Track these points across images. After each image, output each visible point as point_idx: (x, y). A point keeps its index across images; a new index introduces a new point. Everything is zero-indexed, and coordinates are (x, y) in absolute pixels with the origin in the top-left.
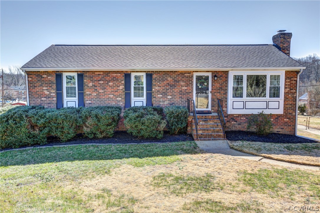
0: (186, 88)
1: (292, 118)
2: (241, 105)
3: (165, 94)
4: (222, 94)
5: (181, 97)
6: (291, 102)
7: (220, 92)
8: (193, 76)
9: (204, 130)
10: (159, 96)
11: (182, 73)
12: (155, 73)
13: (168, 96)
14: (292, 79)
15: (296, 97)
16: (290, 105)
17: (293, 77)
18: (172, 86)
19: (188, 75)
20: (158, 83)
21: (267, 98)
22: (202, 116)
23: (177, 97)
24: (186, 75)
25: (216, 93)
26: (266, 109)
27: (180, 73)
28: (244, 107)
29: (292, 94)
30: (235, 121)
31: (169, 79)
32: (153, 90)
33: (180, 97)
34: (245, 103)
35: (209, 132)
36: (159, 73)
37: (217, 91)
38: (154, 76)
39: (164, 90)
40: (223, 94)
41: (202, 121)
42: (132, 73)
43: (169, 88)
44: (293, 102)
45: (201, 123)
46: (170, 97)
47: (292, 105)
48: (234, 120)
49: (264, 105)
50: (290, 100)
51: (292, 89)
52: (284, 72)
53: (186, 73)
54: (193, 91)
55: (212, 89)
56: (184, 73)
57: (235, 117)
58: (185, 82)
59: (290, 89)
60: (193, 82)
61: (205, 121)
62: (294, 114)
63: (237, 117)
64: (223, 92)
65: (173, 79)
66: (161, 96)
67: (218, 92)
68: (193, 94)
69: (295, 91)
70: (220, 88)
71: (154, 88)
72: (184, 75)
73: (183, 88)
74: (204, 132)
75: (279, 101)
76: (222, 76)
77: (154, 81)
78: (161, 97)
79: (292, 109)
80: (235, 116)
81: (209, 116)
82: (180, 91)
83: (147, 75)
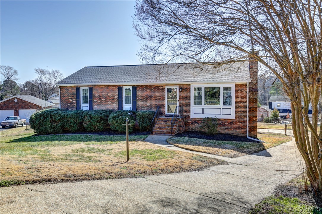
0: (160, 97)
1: (244, 123)
2: (200, 111)
3: (145, 102)
4: (187, 102)
5: (157, 104)
6: (243, 109)
7: (185, 101)
8: (165, 88)
9: (161, 128)
10: (141, 103)
11: (157, 86)
12: (138, 86)
13: (148, 103)
14: (243, 90)
15: (247, 105)
16: (242, 111)
17: (244, 89)
18: (150, 96)
19: (161, 87)
20: (141, 94)
21: (221, 105)
22: (165, 119)
23: (153, 104)
24: (160, 87)
25: (182, 101)
26: (221, 114)
27: (156, 86)
28: (203, 113)
29: (243, 103)
30: (197, 124)
31: (148, 91)
32: (137, 99)
33: (155, 104)
34: (203, 110)
35: (164, 130)
36: (141, 86)
37: (183, 100)
38: (138, 89)
39: (145, 99)
40: (188, 102)
41: (163, 122)
42: (123, 87)
43: (148, 97)
44: (245, 109)
46: (149, 104)
47: (243, 111)
48: (197, 123)
49: (219, 111)
50: (242, 108)
51: (244, 99)
52: (234, 84)
53: (160, 86)
54: (165, 100)
55: (179, 99)
56: (159, 86)
57: (197, 120)
58: (159, 93)
59: (242, 99)
60: (165, 93)
61: (165, 122)
62: (246, 119)
63: (199, 120)
64: (188, 101)
65: (151, 91)
66: (143, 103)
67: (183, 101)
68: (165, 102)
69: (245, 100)
70: (185, 97)
71: (138, 97)
72: (158, 87)
73: (158, 97)
74: (161, 130)
75: (231, 109)
76: (187, 88)
77: (138, 92)
78: (142, 104)
79: (244, 115)
80: (197, 119)
81: (170, 118)
82: (156, 100)
83: (133, 88)
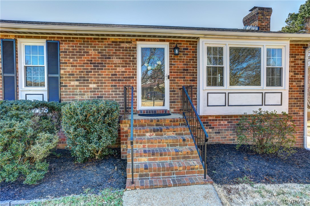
0: (123, 69)
1: (299, 121)
2: (220, 99)
3: (84, 80)
4: (187, 80)
5: (115, 86)
6: (297, 94)
7: (184, 78)
8: (136, 48)
9: (153, 154)
10: (72, 83)
11: (116, 42)
12: (64, 41)
13: (91, 83)
14: (297, 57)
15: (304, 86)
16: (295, 99)
17: (298, 55)
18: (98, 66)
19: (127, 45)
20: (71, 60)
21: (263, 86)
22: (152, 121)
23: (106, 86)
24: (122, 45)
25: (178, 78)
26: (262, 105)
27: (113, 42)
28: (227, 104)
29: (298, 81)
30: (210, 128)
31: (92, 52)
32: (62, 72)
33: (112, 86)
34: (227, 95)
35: (166, 159)
36: (72, 41)
37: (180, 75)
38: (63, 47)
39: (82, 72)
40: (190, 80)
41: (151, 131)
42: (19, 40)
43: (92, 69)
44: (300, 94)
45: (148, 134)
46: (95, 86)
47: (297, 99)
48: (209, 125)
49: (257, 99)
50: (294, 91)
51: (298, 74)
53: (123, 42)
54: (136, 75)
55: (170, 72)
56: (120, 42)
57: (210, 120)
58: (122, 58)
59: (295, 74)
60: (136, 58)
61: (158, 130)
62: (301, 114)
63: (213, 120)
64: (190, 78)
65: (99, 53)
66: (77, 83)
67: (180, 78)
68: (136, 80)
69: (301, 76)
70: (184, 70)
71: (63, 69)
72: (119, 45)
73: (118, 69)
74: (154, 159)
75: (281, 93)
76: (187, 49)
77: (62, 55)
78: (77, 86)
79: (298, 106)
80: (210, 118)
81: (165, 120)
82: (112, 75)
83: (48, 44)
